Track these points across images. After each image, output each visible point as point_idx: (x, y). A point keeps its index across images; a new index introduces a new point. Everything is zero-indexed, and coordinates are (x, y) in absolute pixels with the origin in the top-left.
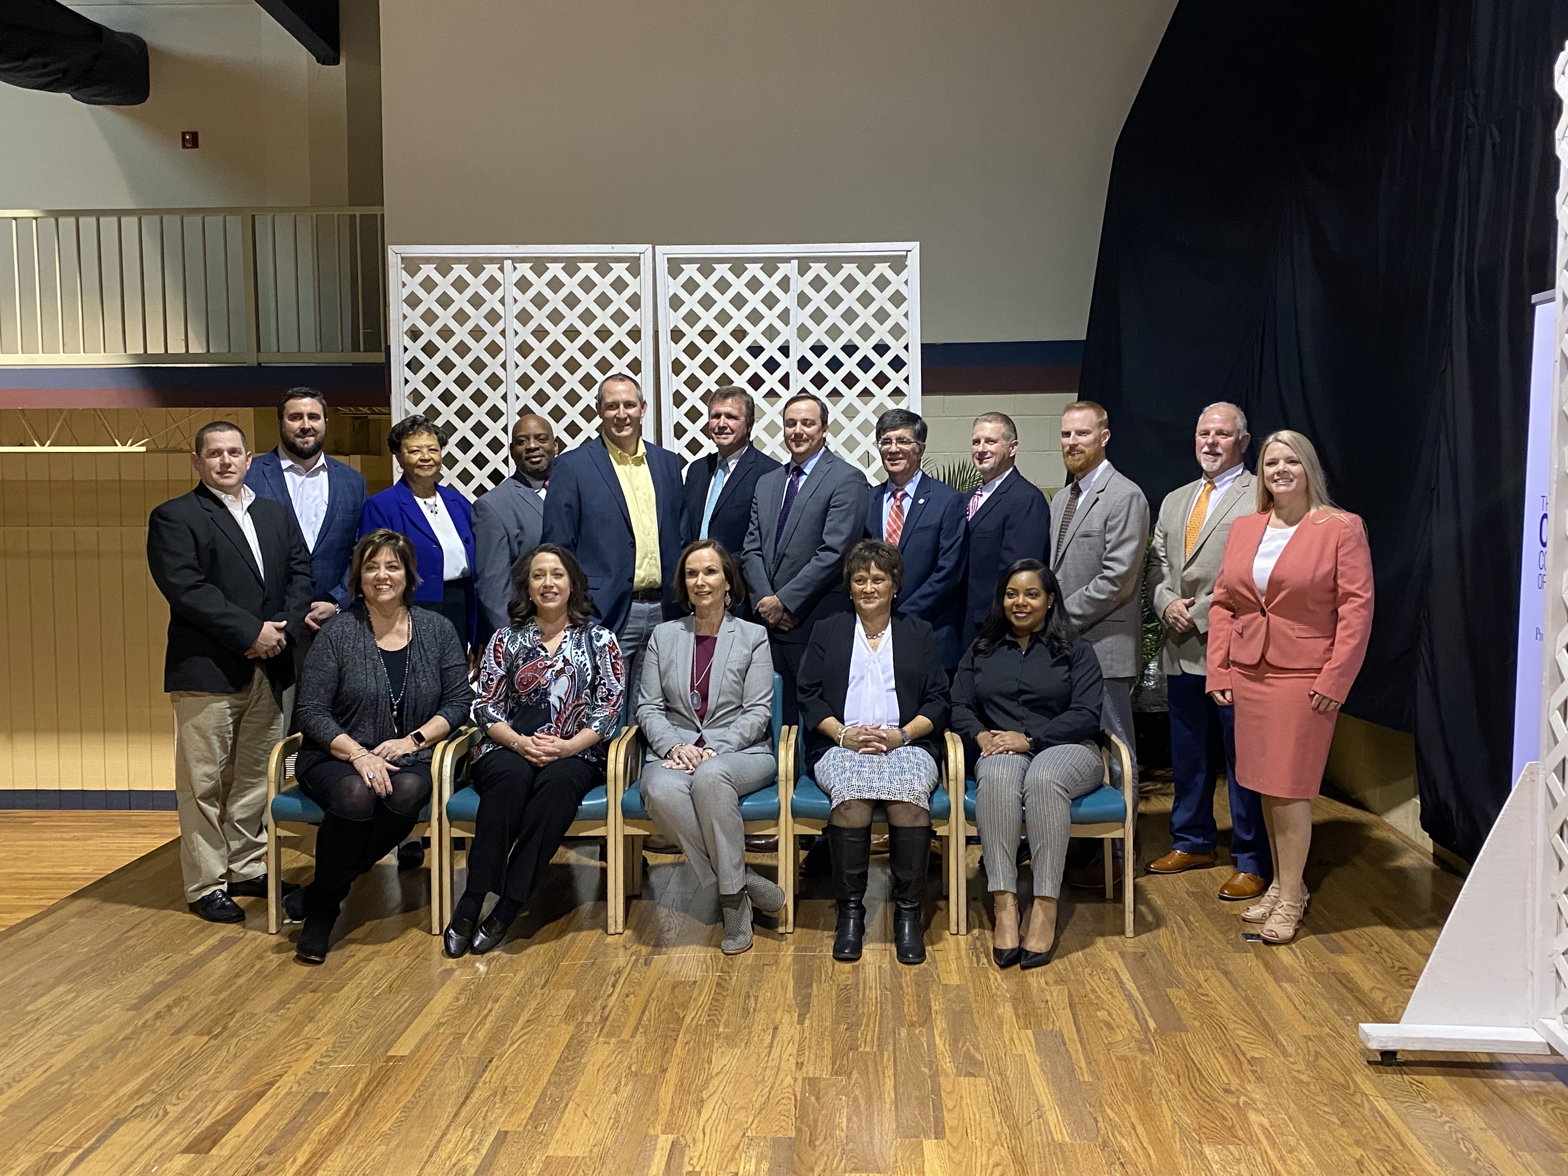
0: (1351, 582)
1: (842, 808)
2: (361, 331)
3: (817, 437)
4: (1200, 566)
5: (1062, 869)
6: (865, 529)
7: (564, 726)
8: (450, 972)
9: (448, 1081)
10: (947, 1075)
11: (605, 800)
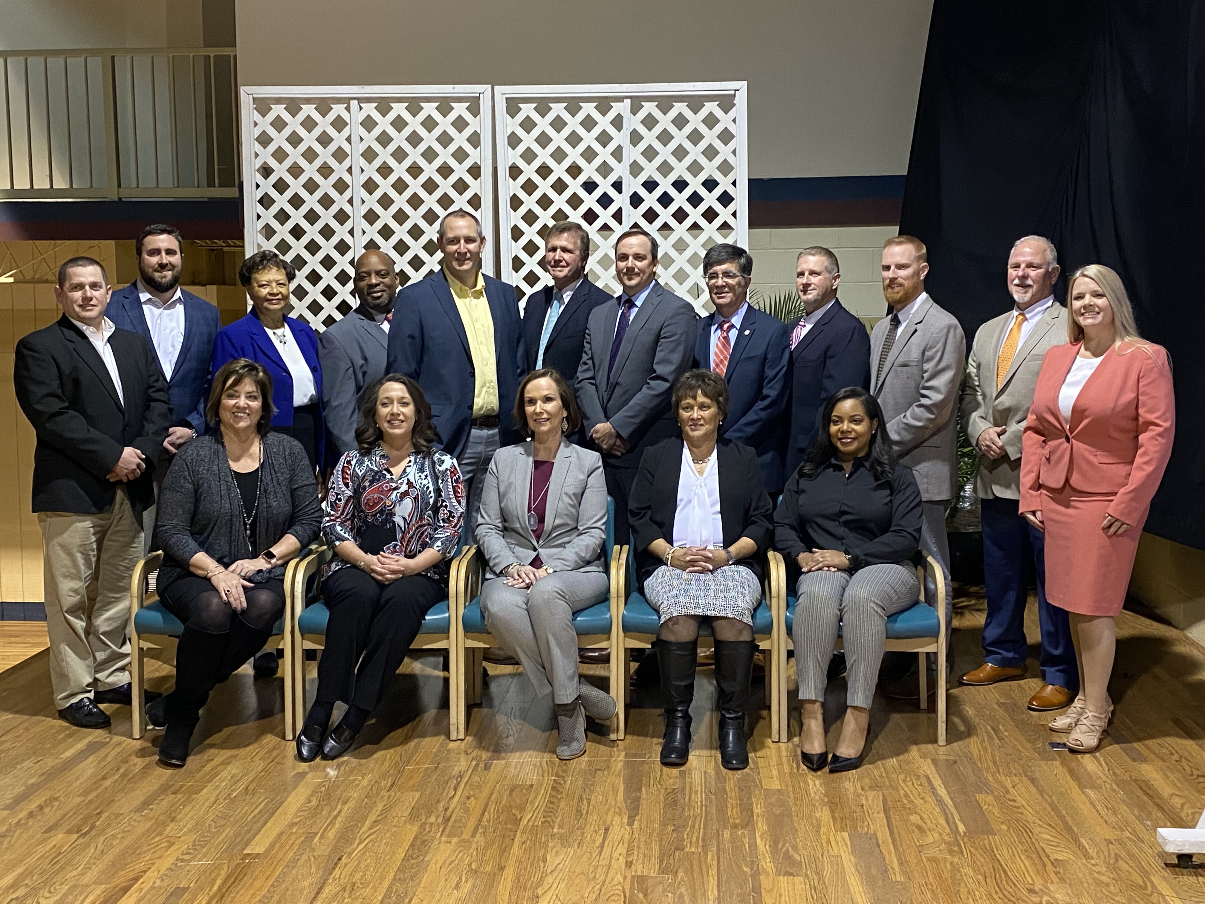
0: (1151, 411)
1: (670, 623)
2: (216, 167)
3: (648, 271)
4: (1012, 395)
5: (875, 680)
6: (694, 359)
7: (408, 545)
8: (301, 775)
9: (300, 877)
10: (767, 874)
11: (447, 615)
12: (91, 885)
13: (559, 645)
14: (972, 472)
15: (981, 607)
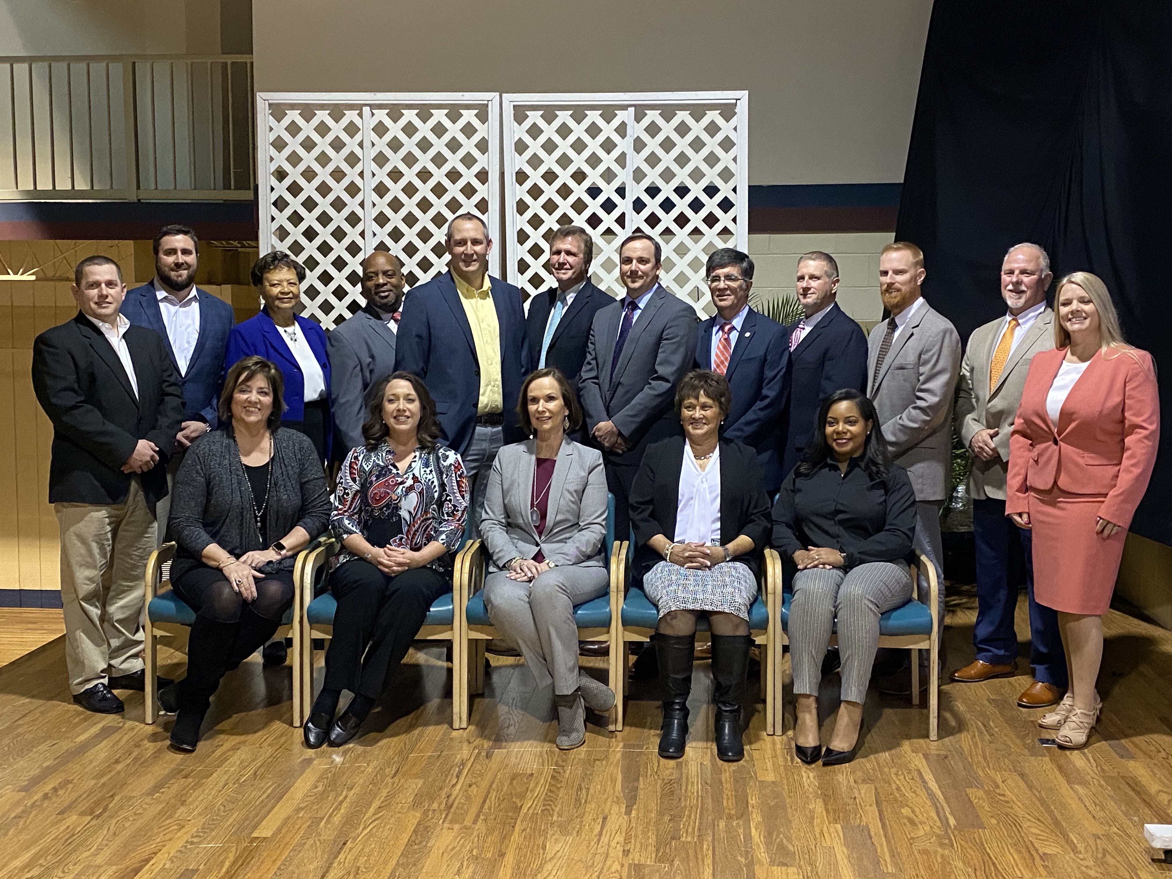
0: (1137, 414)
1: (669, 618)
2: (232, 170)
3: (651, 274)
4: (1004, 398)
5: (869, 676)
6: (695, 361)
7: (413, 538)
8: (308, 762)
9: (306, 861)
10: (761, 864)
11: (451, 607)
12: (102, 866)
13: (560, 637)
14: (965, 474)
15: (974, 605)
